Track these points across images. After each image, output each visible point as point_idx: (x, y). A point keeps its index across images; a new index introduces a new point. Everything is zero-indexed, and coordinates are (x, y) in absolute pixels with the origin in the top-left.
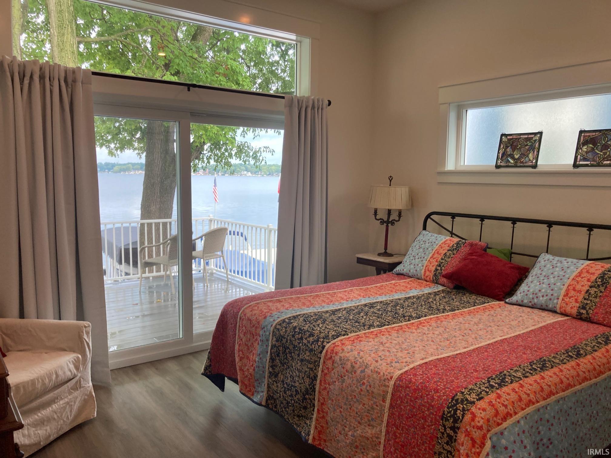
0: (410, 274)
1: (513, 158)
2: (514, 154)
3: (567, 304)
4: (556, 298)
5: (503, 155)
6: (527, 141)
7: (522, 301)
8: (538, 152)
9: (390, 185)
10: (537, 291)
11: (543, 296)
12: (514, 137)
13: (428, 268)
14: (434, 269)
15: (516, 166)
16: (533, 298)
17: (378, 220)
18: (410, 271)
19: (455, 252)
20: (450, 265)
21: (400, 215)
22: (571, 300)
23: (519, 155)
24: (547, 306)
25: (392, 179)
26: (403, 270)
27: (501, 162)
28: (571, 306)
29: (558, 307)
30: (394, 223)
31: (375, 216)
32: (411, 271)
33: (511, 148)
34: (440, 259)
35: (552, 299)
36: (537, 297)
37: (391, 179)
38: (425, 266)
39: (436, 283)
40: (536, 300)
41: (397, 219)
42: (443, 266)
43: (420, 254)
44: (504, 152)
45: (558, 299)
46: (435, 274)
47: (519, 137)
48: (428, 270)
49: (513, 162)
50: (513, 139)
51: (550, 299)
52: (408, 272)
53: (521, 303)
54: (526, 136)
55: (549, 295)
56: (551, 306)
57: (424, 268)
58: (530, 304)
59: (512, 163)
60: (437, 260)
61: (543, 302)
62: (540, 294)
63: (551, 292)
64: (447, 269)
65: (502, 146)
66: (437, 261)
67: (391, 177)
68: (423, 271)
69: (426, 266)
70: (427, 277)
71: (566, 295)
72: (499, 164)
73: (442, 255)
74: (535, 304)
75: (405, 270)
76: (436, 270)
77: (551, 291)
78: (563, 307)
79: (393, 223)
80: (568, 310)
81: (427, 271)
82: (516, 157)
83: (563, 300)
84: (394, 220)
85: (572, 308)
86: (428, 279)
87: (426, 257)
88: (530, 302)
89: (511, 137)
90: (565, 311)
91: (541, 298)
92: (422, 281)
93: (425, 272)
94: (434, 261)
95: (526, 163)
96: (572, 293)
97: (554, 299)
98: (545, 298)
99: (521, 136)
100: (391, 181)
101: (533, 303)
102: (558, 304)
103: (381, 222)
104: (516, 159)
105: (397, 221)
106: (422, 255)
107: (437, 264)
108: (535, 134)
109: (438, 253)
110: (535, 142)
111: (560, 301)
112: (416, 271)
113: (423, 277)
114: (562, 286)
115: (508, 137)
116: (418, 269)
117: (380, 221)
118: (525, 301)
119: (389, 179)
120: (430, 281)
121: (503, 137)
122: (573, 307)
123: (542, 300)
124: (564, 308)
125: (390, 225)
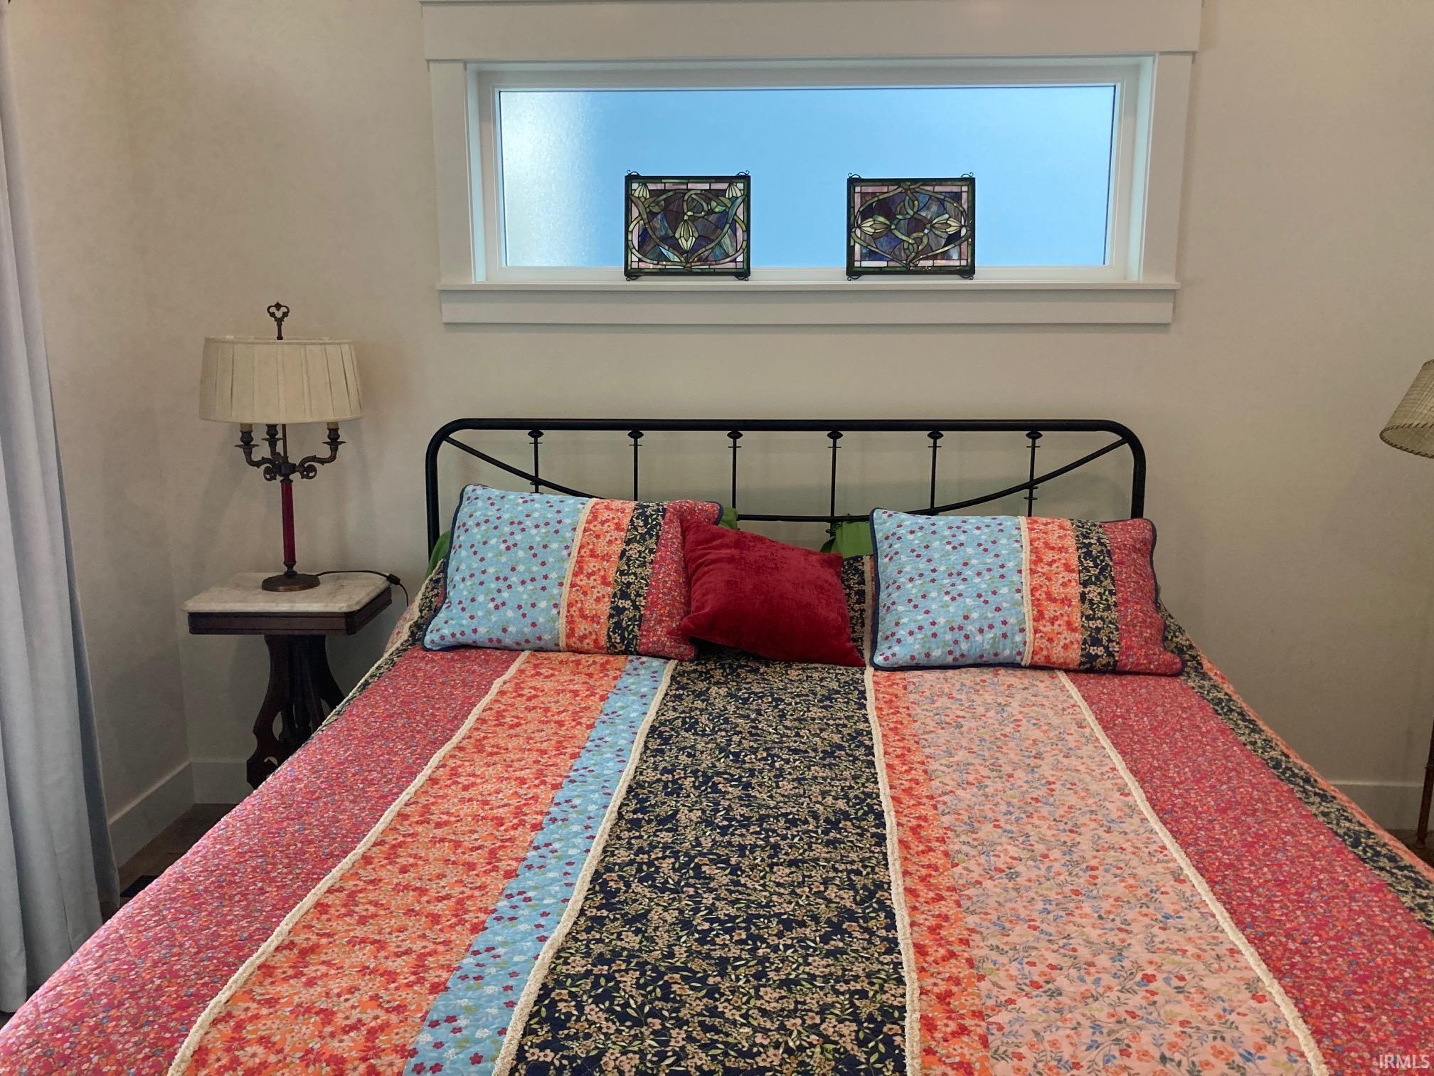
0: (508, 641)
1: (676, 247)
2: (677, 235)
3: (1050, 640)
4: (1017, 628)
5: (644, 236)
6: (710, 199)
7: (928, 655)
8: (747, 231)
9: (280, 338)
10: (959, 620)
11: (981, 631)
12: (668, 186)
13: (581, 610)
14: (605, 608)
15: (689, 273)
16: (956, 642)
17: (258, 464)
18: (505, 630)
19: (651, 543)
20: (657, 587)
21: (334, 439)
22: (1056, 626)
23: (691, 241)
24: (996, 655)
25: (285, 314)
26: (475, 631)
27: (640, 260)
28: (1062, 643)
29: (1028, 650)
30: (313, 469)
31: (248, 454)
32: (511, 629)
33: (665, 217)
34: (612, 575)
35: (1009, 634)
36: (967, 637)
37: (279, 314)
38: (564, 605)
39: (626, 652)
40: (964, 646)
41: (325, 452)
42: (638, 595)
43: (521, 568)
44: (645, 230)
45: (1022, 630)
46: (618, 625)
47: (684, 187)
48: (584, 617)
49: (678, 260)
50: (664, 191)
51: (1005, 636)
52: (498, 634)
53: (923, 661)
54: (706, 186)
55: (998, 625)
56: (1007, 652)
57: (564, 611)
58: (950, 659)
59: (674, 263)
60: (604, 578)
61: (987, 646)
62: (971, 628)
63: (999, 617)
64: (654, 603)
65: (635, 213)
66: (605, 582)
67: (278, 306)
68: (561, 624)
69: (570, 605)
70: (582, 638)
71: (1039, 617)
72: (635, 265)
73: (615, 558)
74: (962, 655)
75: (482, 630)
76: (618, 611)
77: (997, 614)
78: (1041, 649)
79: (307, 469)
80: (1057, 653)
81: (578, 620)
82: (686, 244)
83: (1036, 631)
84: (314, 459)
85: (1065, 647)
86: (588, 643)
87: (553, 575)
88: (950, 653)
89: (660, 186)
90: (1047, 657)
91: (979, 638)
92: (563, 656)
93: (570, 621)
94: (592, 582)
95: (717, 261)
96: (1051, 609)
97: (1013, 634)
98: (989, 635)
99: (690, 186)
100: (279, 321)
101: (957, 654)
102: (1026, 643)
103: (267, 471)
104: (687, 252)
105: (322, 461)
106: (475, 565)
107: (610, 590)
108: (731, 180)
109: (593, 554)
110: (733, 203)
111: (1029, 635)
112: (534, 625)
113: (562, 643)
114: (1018, 596)
115: (651, 187)
116: (541, 620)
117: (263, 467)
118: (936, 653)
119: (272, 315)
120: (598, 649)
121: (635, 186)
122: (1068, 646)
123: (982, 643)
124: (1045, 653)
125: (296, 477)
